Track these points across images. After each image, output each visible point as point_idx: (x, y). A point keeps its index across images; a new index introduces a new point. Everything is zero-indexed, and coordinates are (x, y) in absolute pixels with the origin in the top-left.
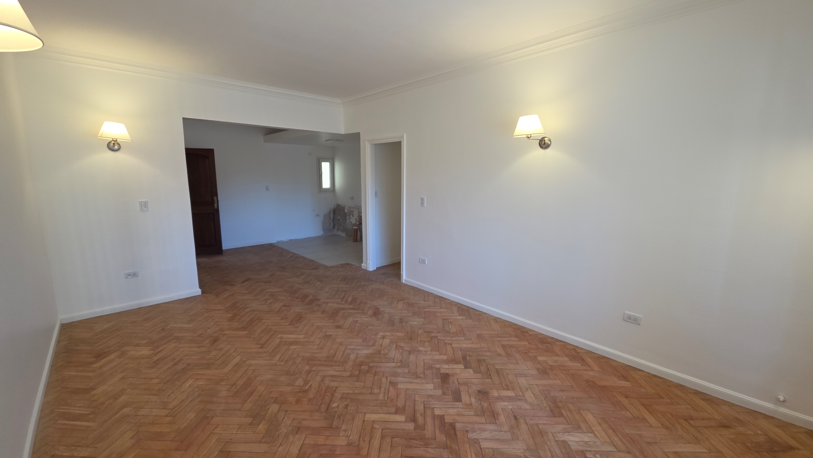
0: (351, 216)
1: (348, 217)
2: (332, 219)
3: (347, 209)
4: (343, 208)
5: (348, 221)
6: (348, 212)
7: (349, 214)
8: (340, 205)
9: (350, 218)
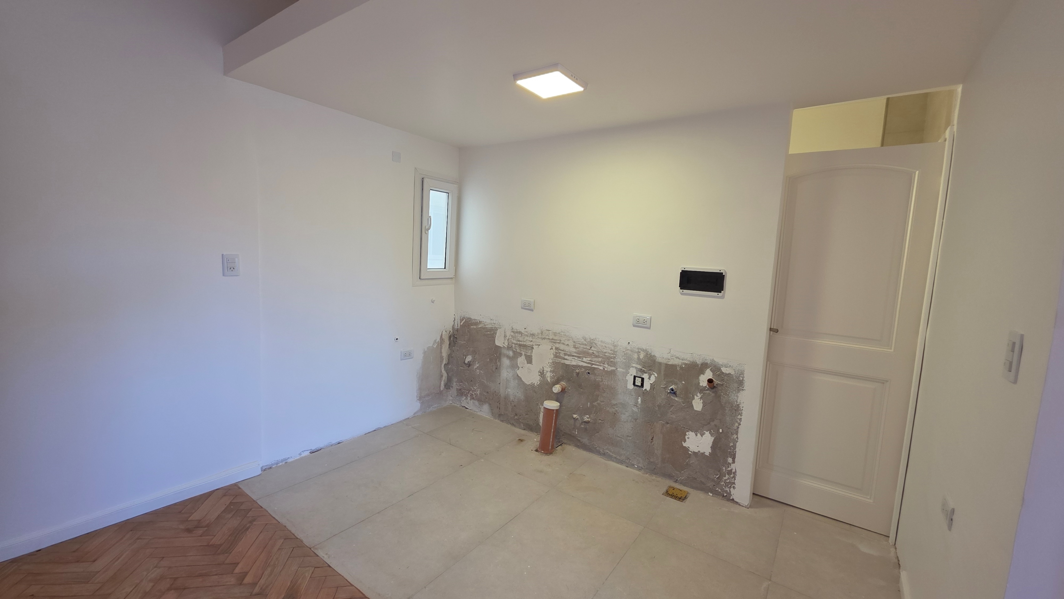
0: (521, 360)
1: (506, 362)
2: (444, 362)
3: (505, 336)
4: (490, 333)
5: (505, 374)
6: (509, 348)
7: (511, 353)
8: (476, 323)
9: (515, 366)
